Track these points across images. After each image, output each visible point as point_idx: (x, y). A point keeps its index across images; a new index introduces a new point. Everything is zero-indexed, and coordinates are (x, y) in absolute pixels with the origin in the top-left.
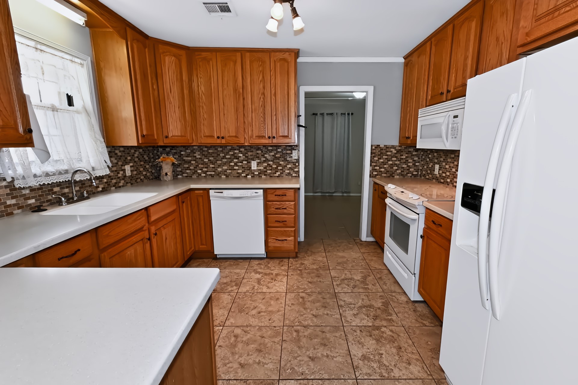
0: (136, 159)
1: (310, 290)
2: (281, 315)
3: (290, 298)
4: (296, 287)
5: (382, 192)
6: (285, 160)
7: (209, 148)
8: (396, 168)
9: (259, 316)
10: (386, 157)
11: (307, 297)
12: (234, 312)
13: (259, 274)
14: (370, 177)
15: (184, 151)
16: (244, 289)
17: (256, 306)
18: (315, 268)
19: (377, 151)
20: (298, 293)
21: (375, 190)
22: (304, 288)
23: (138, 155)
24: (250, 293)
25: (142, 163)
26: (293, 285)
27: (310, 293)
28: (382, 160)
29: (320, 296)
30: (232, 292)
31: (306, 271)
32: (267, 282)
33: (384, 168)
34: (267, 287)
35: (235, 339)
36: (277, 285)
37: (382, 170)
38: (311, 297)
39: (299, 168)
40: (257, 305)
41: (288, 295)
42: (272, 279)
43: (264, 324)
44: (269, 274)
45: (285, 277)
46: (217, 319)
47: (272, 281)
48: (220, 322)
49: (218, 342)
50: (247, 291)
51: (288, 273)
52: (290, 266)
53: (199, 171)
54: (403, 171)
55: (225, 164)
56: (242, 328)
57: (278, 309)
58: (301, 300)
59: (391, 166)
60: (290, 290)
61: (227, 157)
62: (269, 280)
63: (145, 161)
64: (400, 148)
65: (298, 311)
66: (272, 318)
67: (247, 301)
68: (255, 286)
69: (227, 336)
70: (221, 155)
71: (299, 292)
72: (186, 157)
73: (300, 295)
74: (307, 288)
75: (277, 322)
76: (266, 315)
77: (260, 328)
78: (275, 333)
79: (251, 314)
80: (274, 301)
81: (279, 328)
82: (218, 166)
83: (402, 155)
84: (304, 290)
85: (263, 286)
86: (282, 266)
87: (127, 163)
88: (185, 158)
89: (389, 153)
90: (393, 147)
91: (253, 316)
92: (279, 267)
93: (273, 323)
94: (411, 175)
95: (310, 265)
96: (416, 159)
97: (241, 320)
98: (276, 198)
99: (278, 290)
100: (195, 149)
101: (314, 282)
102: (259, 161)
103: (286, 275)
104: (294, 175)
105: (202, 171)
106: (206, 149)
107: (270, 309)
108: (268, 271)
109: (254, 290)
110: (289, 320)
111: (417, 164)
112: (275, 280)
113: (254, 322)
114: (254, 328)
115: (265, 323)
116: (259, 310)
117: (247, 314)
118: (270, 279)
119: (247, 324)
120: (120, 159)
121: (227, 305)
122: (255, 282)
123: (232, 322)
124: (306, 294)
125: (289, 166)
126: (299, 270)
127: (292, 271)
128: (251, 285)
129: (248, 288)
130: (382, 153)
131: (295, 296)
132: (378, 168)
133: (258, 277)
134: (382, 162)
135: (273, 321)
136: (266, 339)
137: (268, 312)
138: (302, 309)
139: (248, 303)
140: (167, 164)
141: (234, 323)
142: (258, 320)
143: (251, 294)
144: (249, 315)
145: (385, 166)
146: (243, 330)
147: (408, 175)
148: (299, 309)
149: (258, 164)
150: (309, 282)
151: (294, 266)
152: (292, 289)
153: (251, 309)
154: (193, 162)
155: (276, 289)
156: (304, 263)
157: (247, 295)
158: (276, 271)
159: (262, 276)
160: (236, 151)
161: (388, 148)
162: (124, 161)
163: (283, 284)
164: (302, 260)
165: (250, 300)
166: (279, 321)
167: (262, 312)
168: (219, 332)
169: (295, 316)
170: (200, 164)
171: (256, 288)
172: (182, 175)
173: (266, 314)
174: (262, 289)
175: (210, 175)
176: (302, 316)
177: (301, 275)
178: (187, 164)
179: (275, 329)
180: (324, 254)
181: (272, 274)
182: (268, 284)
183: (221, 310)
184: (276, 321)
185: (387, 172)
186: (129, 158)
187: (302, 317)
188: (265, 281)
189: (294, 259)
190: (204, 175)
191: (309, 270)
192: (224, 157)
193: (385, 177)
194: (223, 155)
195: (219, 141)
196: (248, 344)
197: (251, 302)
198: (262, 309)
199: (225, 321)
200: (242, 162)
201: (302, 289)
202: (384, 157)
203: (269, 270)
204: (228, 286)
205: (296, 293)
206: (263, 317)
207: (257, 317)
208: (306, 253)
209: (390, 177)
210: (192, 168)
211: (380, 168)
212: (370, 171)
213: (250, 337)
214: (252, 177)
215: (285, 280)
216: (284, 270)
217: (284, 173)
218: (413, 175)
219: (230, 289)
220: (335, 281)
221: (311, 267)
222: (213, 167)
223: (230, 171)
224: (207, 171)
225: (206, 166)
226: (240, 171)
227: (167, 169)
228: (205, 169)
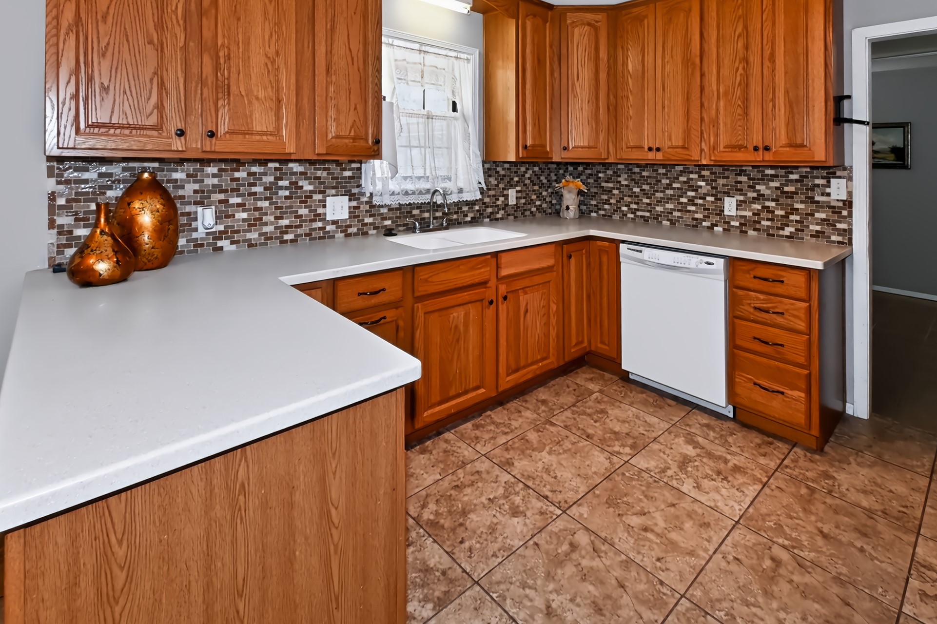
0: (527, 182)
1: (813, 554)
2: (691, 567)
3: (738, 542)
4: (772, 524)
6: (810, 201)
7: (643, 167)
9: (640, 537)
11: (790, 568)
12: (598, 496)
13: (694, 448)
15: (603, 172)
16: (642, 463)
17: (646, 511)
18: (865, 503)
20: (770, 543)
22: (795, 540)
23: (531, 175)
24: (652, 477)
25: (536, 188)
26: (769, 515)
27: (808, 564)
29: (835, 589)
30: (618, 456)
31: (829, 500)
32: (702, 473)
34: (695, 485)
35: (569, 551)
36: (724, 491)
38: (802, 574)
39: (850, 224)
40: (651, 511)
41: (739, 531)
42: (719, 473)
43: (642, 560)
44: (720, 458)
45: (755, 484)
46: (560, 492)
47: (715, 476)
48: (563, 502)
49: (539, 535)
50: (647, 468)
51: (769, 478)
52: (787, 467)
53: (625, 209)
55: (669, 199)
56: (592, 538)
57: (691, 548)
58: (767, 563)
60: (751, 523)
61: (675, 185)
62: (711, 473)
63: (541, 185)
65: (744, 586)
66: (668, 559)
67: (634, 491)
68: (669, 468)
69: (560, 534)
70: (663, 181)
71: (775, 540)
72: (606, 182)
73: (773, 550)
74: (806, 543)
75: (672, 575)
76: (657, 543)
77: (628, 563)
78: (653, 596)
79: (627, 522)
80: (694, 524)
81: (668, 592)
82: (658, 202)
84: (794, 544)
85: (688, 477)
86: (764, 456)
87: (512, 186)
88: (603, 184)
91: (629, 528)
92: (753, 454)
93: (663, 571)
95: (852, 490)
97: (601, 519)
99: (719, 504)
100: (620, 169)
101: (840, 541)
102: (742, 198)
103: (761, 482)
104: (835, 238)
105: (628, 209)
106: (637, 170)
107: (674, 536)
108: (720, 451)
109: (663, 474)
110: (706, 592)
112: (725, 479)
113: (625, 542)
114: (615, 554)
115: (645, 559)
116: (650, 523)
117: (619, 515)
118: (712, 470)
119: (607, 536)
120: (502, 179)
121: (594, 476)
122: (676, 459)
123: (583, 514)
124: (793, 557)
126: (808, 487)
127: (785, 480)
128: (663, 461)
129: (652, 464)
131: (754, 544)
133: (688, 453)
135: (664, 568)
136: (625, 595)
137: (667, 542)
138: (755, 587)
139: (635, 496)
140: (570, 192)
141: (586, 518)
142: (634, 544)
143: (651, 480)
144: (621, 520)
146: (592, 542)
148: (750, 584)
149: (740, 204)
150: (821, 532)
151: (797, 470)
152: (760, 523)
153: (634, 510)
154: (616, 192)
155: (714, 500)
156: (835, 475)
157: (642, 477)
158: (739, 461)
159: (698, 455)
160: (692, 176)
162: (508, 182)
163: (741, 499)
164: (832, 466)
165: (643, 492)
166: (678, 578)
167: (652, 531)
168: (551, 517)
169: (727, 591)
170: (626, 196)
171: (670, 473)
172: (597, 212)
173: (659, 541)
174: (681, 484)
175: (642, 217)
176: (747, 606)
177: (806, 502)
178: (606, 194)
179: (659, 586)
180: (923, 482)
181: (726, 461)
182: (702, 478)
183: (579, 480)
184: (673, 572)
186: (516, 179)
187: (746, 608)
188: (700, 469)
189: (809, 454)
190: (632, 216)
191: (838, 502)
195: (651, 156)
196: (584, 579)
197: (642, 497)
198: (656, 524)
199: (571, 504)
200: (704, 199)
201: (786, 539)
203: (723, 449)
204: (617, 440)
205: (765, 540)
206: (648, 543)
207: (636, 537)
208: (857, 454)
210: (613, 201)
213: (597, 566)
214: (724, 229)
215: (752, 490)
216: (763, 468)
217: (807, 232)
219: (616, 449)
220: (922, 578)
221: (853, 496)
222: (647, 204)
223: (678, 214)
224: (638, 210)
225: (636, 200)
226: (699, 216)
227: (570, 199)
228: (634, 206)
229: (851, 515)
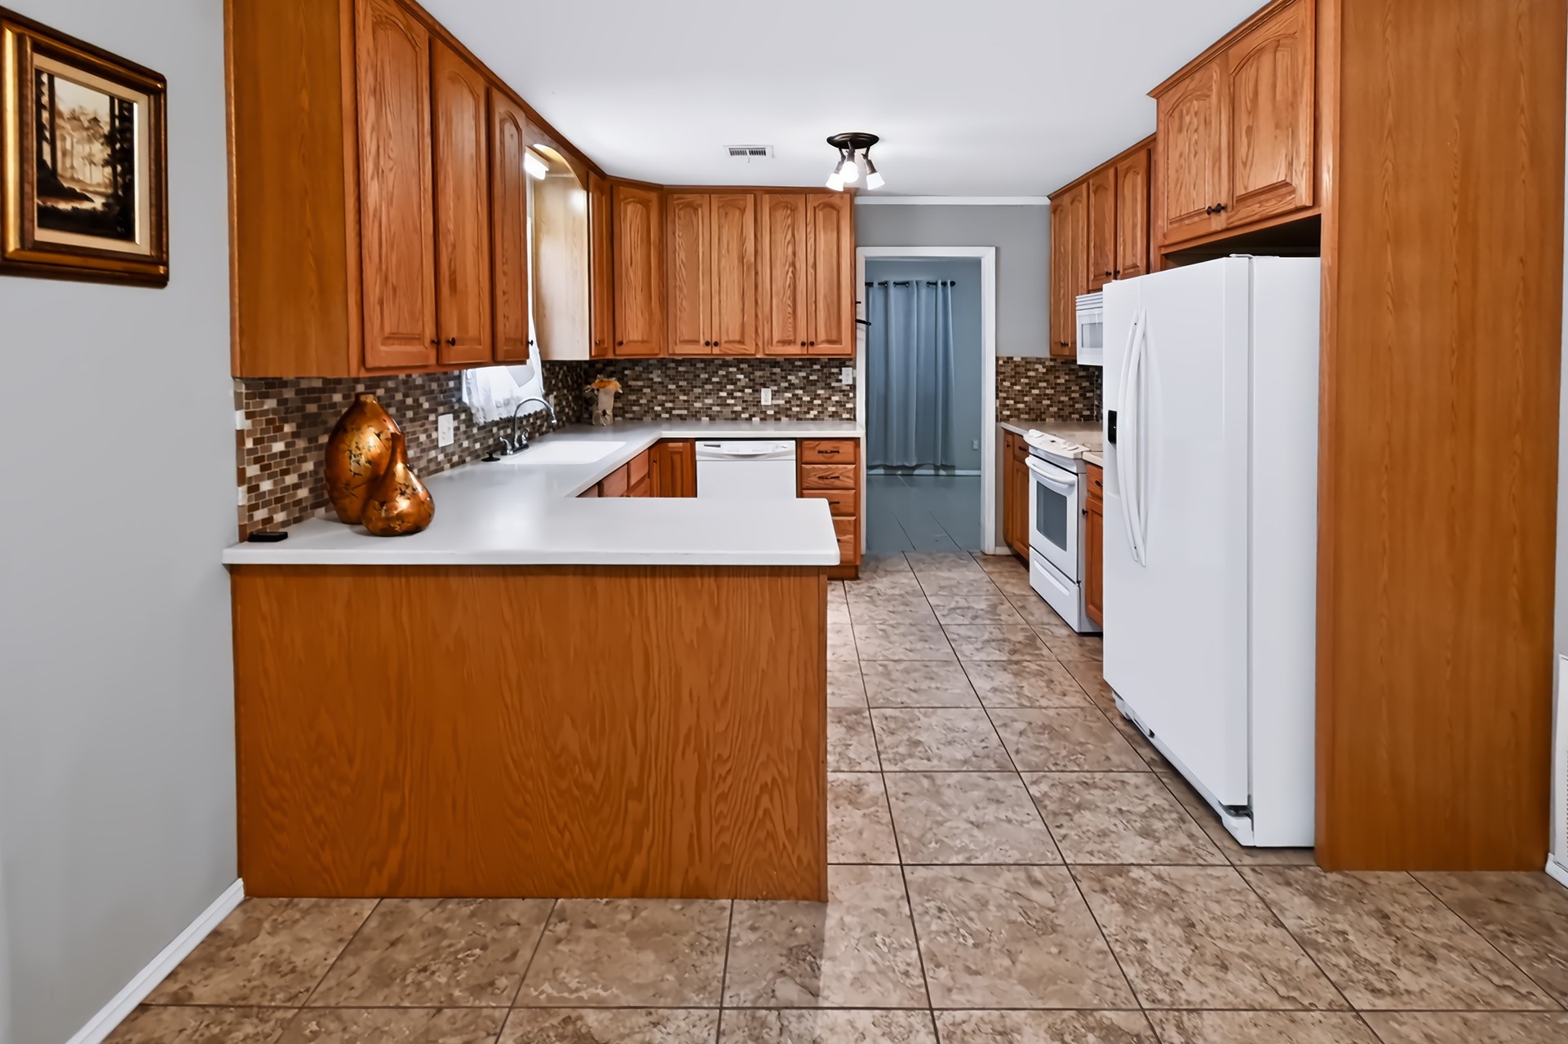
0: (560, 385)
1: (895, 621)
2: (851, 649)
5: (1020, 448)
6: (828, 387)
7: (679, 363)
8: (1048, 402)
10: (1027, 381)
11: (890, 630)
14: (997, 420)
15: (630, 369)
18: (897, 593)
19: (1009, 370)
20: (873, 625)
21: (1008, 446)
23: (562, 376)
27: (896, 625)
28: (1018, 388)
29: (913, 629)
31: (882, 598)
33: (1025, 402)
37: (1021, 406)
38: (897, 630)
39: (855, 404)
53: (658, 408)
54: (1063, 409)
55: (709, 394)
58: (881, 633)
59: (1038, 399)
61: (714, 380)
64: (1052, 363)
65: (880, 645)
70: (702, 376)
71: (875, 623)
72: (636, 380)
73: (877, 627)
74: (887, 618)
78: (847, 667)
81: (852, 663)
82: (696, 398)
83: (1059, 378)
84: (883, 621)
87: (551, 391)
88: (630, 383)
89: (1032, 374)
90: (1039, 361)
94: (1077, 416)
95: (887, 589)
96: (1085, 384)
98: (821, 458)
100: (651, 365)
101: (899, 611)
102: (775, 388)
104: (845, 416)
105: (663, 409)
106: (672, 365)
110: (867, 654)
111: (1088, 395)
124: (889, 626)
125: (835, 398)
126: (867, 596)
127: (855, 597)
130: (1018, 373)
132: (1012, 402)
134: (1019, 391)
135: (839, 656)
138: (885, 643)
140: (606, 393)
145: (1026, 399)
147: (1073, 416)
149: (774, 394)
150: (890, 611)
151: (856, 590)
154: (647, 391)
156: (874, 586)
160: (731, 369)
161: (1029, 363)
162: (549, 386)
164: (868, 583)
166: (850, 656)
169: (875, 650)
170: (659, 394)
172: (623, 416)
175: (679, 416)
176: (888, 650)
177: (872, 600)
178: (635, 394)
179: (845, 663)
180: (911, 574)
184: (845, 655)
185: (1030, 411)
186: (553, 381)
190: (667, 416)
191: (885, 597)
192: (708, 381)
193: (1026, 420)
194: (707, 376)
195: (707, 350)
200: (743, 391)
201: (879, 621)
202: (1022, 380)
205: (870, 625)
209: (1037, 418)
210: (643, 402)
211: (1016, 403)
212: (997, 408)
214: (761, 419)
217: (826, 413)
218: (1081, 416)
220: (939, 611)
221: (890, 592)
222: (684, 401)
223: (718, 409)
224: (674, 409)
225: (671, 398)
226: (738, 408)
227: (606, 402)
228: (669, 405)
229: (895, 600)
